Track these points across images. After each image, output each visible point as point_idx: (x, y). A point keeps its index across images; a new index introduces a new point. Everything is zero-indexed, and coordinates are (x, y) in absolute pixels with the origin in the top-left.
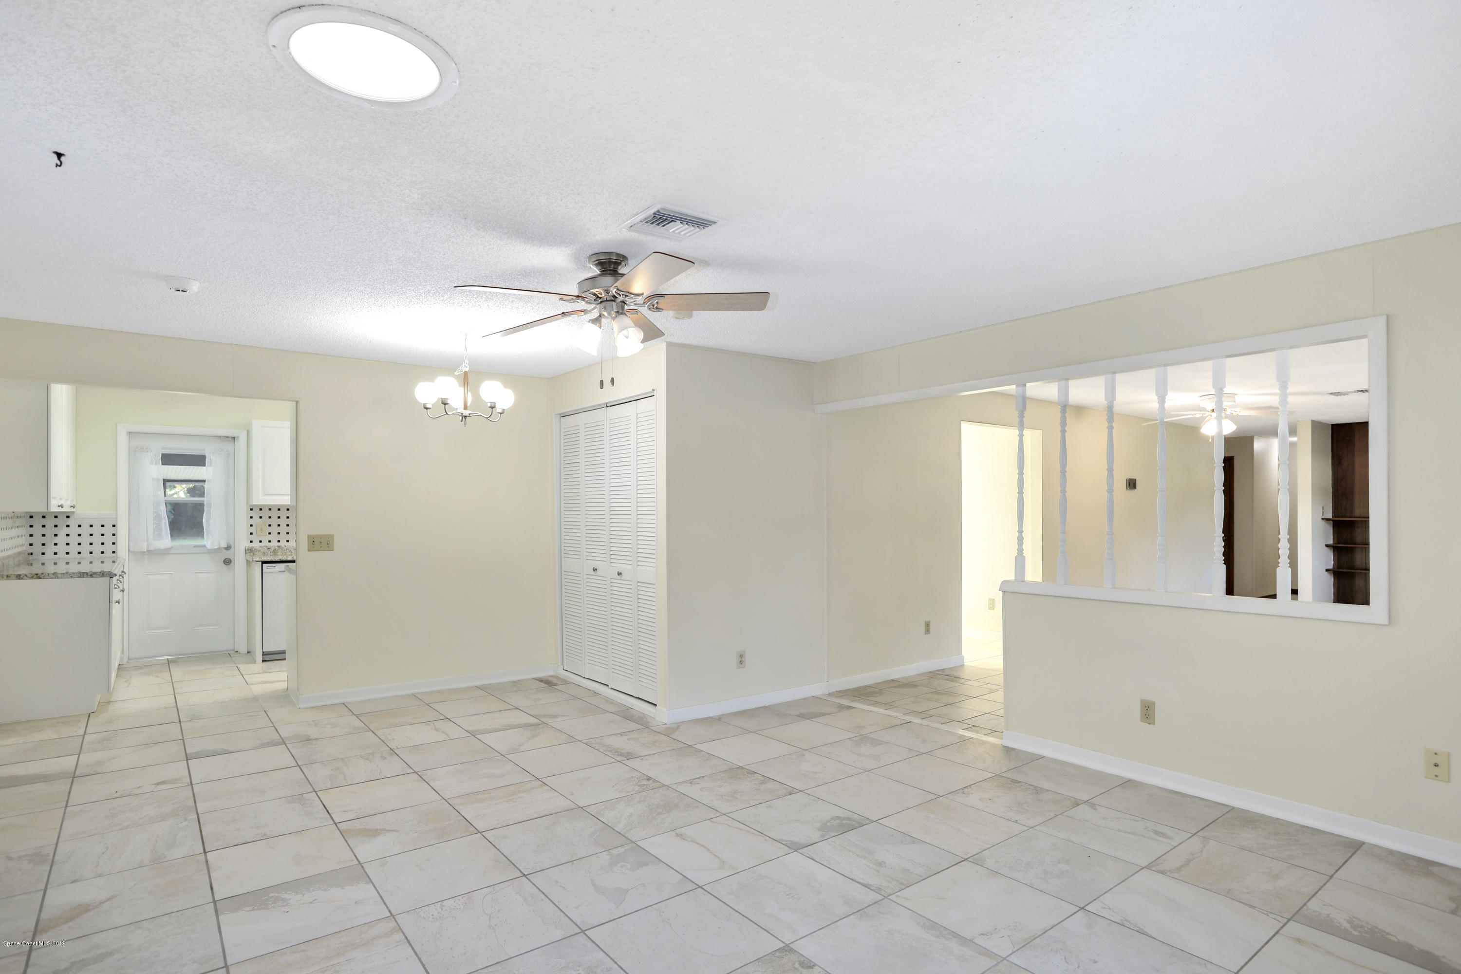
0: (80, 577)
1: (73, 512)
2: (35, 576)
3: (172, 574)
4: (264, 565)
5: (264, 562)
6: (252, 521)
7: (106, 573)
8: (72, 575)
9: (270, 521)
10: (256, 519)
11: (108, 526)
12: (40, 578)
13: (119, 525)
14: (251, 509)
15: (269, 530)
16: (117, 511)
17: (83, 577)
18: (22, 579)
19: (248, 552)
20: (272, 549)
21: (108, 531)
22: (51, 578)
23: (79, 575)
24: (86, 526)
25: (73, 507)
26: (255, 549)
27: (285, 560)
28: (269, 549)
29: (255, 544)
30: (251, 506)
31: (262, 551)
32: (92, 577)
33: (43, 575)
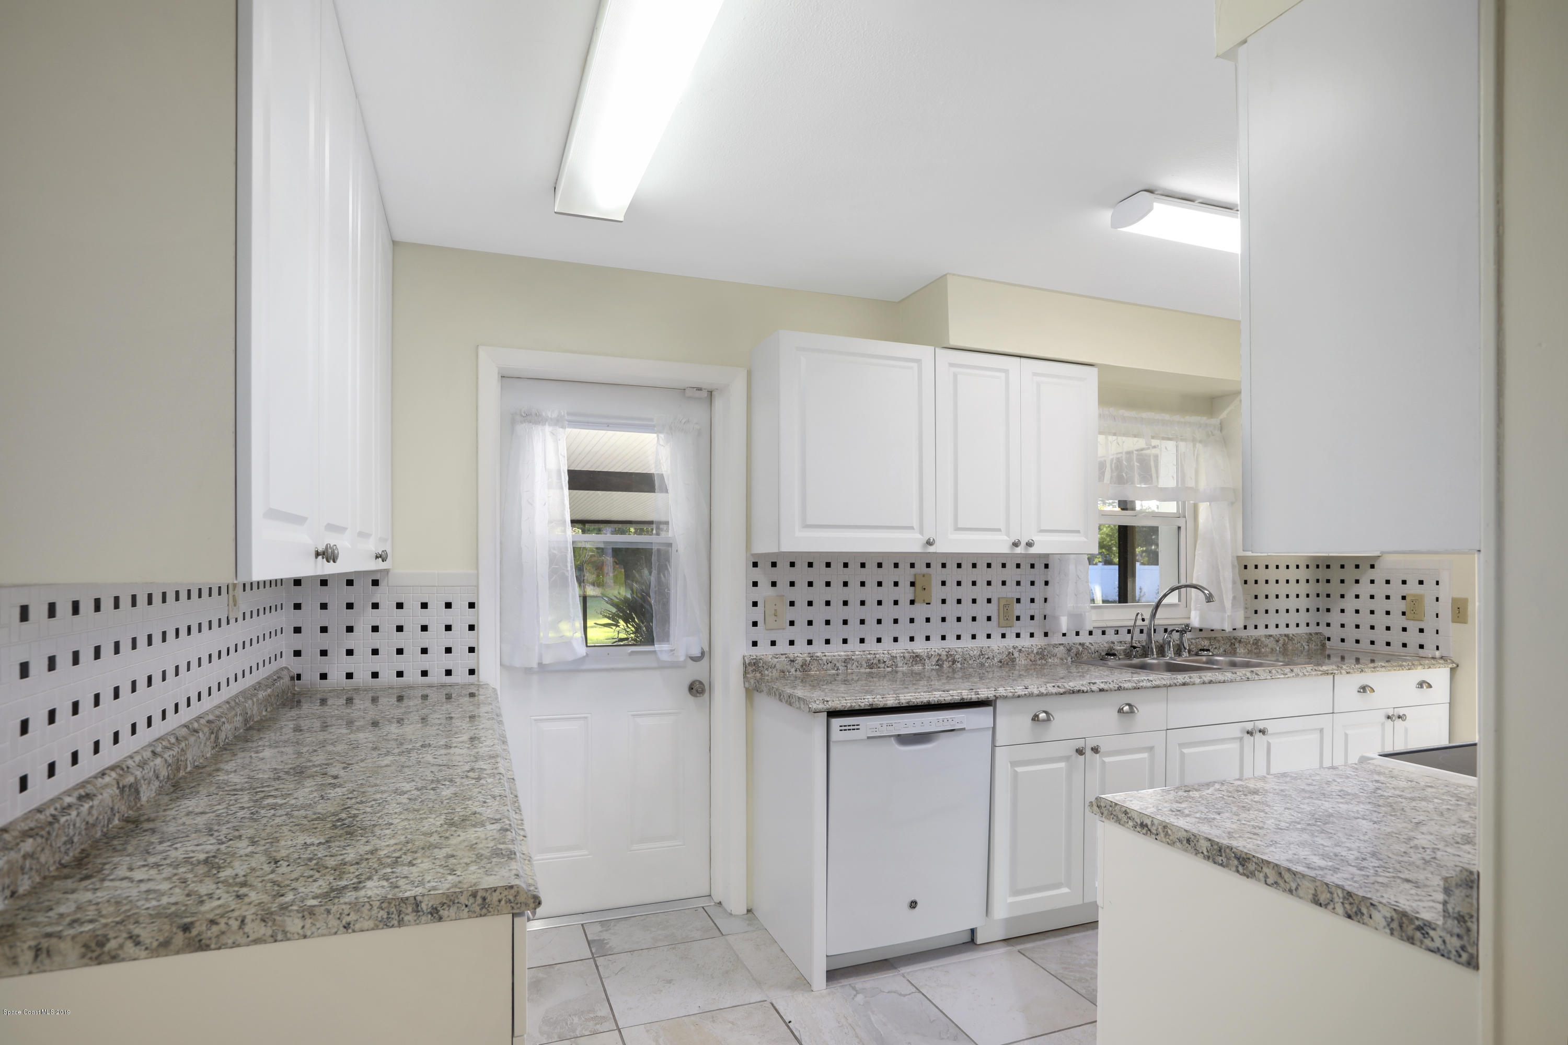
0: (386, 923)
1: (387, 571)
2: (179, 939)
3: (586, 718)
4: (836, 722)
5: (833, 714)
6: (756, 594)
7: (496, 897)
8: (353, 917)
9: (792, 594)
10: (764, 589)
11: (460, 605)
12: (201, 945)
13: (481, 605)
14: (755, 565)
15: (791, 614)
16: (477, 568)
17: (401, 923)
18: (114, 958)
19: (750, 669)
20: (799, 660)
21: (460, 617)
22: (257, 941)
23: (383, 914)
24: (412, 606)
25: (381, 557)
26: (765, 663)
27: (881, 705)
28: (793, 661)
29: (764, 651)
30: (753, 555)
31: (778, 666)
32: (440, 919)
33: (215, 929)
